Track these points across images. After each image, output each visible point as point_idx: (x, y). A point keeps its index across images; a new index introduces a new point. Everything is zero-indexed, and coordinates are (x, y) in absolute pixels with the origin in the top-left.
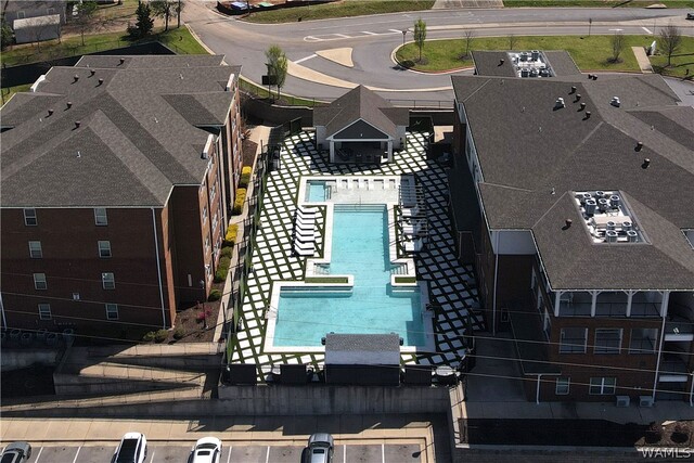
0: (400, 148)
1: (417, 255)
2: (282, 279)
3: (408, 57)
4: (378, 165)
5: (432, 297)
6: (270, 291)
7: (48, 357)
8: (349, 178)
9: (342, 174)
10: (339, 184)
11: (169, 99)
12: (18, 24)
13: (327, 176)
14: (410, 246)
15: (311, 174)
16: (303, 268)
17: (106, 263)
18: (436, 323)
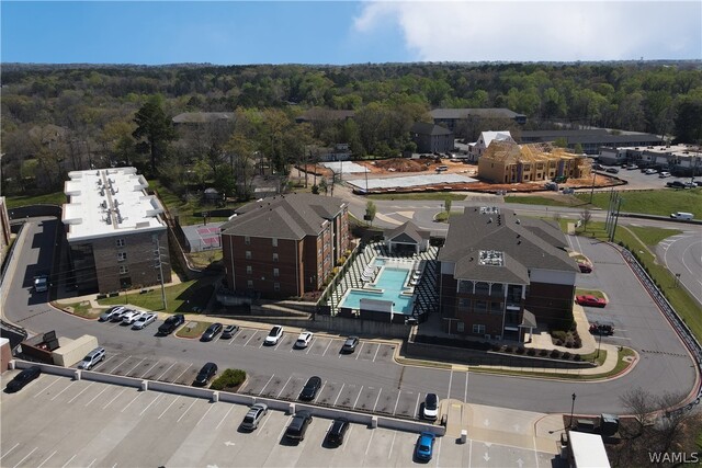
0: (424, 250)
1: (416, 286)
2: (352, 288)
3: (442, 217)
4: (412, 256)
5: (418, 299)
6: (346, 290)
7: (248, 301)
8: (396, 259)
9: (393, 257)
10: (390, 261)
11: (311, 206)
12: (256, 190)
13: (385, 257)
14: (414, 283)
15: (378, 256)
16: (363, 285)
17: (276, 264)
18: (415, 307)
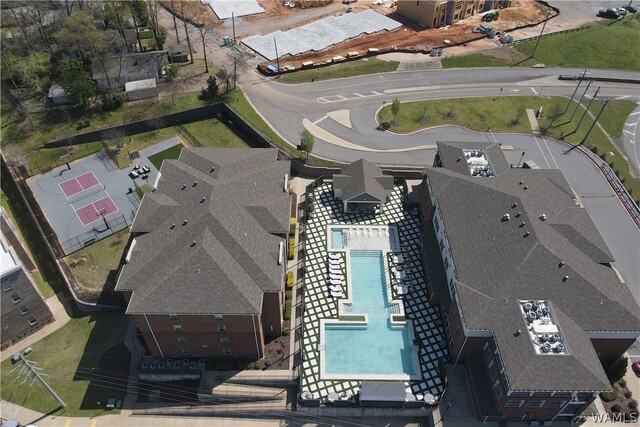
1: (404, 297)
2: (325, 317)
3: (386, 119)
4: (374, 215)
5: (416, 334)
6: (319, 327)
9: (352, 224)
10: (351, 232)
11: (250, 209)
12: (130, 86)
13: (343, 225)
14: (400, 290)
15: (333, 223)
16: (337, 307)
18: (420, 356)
